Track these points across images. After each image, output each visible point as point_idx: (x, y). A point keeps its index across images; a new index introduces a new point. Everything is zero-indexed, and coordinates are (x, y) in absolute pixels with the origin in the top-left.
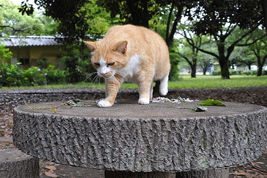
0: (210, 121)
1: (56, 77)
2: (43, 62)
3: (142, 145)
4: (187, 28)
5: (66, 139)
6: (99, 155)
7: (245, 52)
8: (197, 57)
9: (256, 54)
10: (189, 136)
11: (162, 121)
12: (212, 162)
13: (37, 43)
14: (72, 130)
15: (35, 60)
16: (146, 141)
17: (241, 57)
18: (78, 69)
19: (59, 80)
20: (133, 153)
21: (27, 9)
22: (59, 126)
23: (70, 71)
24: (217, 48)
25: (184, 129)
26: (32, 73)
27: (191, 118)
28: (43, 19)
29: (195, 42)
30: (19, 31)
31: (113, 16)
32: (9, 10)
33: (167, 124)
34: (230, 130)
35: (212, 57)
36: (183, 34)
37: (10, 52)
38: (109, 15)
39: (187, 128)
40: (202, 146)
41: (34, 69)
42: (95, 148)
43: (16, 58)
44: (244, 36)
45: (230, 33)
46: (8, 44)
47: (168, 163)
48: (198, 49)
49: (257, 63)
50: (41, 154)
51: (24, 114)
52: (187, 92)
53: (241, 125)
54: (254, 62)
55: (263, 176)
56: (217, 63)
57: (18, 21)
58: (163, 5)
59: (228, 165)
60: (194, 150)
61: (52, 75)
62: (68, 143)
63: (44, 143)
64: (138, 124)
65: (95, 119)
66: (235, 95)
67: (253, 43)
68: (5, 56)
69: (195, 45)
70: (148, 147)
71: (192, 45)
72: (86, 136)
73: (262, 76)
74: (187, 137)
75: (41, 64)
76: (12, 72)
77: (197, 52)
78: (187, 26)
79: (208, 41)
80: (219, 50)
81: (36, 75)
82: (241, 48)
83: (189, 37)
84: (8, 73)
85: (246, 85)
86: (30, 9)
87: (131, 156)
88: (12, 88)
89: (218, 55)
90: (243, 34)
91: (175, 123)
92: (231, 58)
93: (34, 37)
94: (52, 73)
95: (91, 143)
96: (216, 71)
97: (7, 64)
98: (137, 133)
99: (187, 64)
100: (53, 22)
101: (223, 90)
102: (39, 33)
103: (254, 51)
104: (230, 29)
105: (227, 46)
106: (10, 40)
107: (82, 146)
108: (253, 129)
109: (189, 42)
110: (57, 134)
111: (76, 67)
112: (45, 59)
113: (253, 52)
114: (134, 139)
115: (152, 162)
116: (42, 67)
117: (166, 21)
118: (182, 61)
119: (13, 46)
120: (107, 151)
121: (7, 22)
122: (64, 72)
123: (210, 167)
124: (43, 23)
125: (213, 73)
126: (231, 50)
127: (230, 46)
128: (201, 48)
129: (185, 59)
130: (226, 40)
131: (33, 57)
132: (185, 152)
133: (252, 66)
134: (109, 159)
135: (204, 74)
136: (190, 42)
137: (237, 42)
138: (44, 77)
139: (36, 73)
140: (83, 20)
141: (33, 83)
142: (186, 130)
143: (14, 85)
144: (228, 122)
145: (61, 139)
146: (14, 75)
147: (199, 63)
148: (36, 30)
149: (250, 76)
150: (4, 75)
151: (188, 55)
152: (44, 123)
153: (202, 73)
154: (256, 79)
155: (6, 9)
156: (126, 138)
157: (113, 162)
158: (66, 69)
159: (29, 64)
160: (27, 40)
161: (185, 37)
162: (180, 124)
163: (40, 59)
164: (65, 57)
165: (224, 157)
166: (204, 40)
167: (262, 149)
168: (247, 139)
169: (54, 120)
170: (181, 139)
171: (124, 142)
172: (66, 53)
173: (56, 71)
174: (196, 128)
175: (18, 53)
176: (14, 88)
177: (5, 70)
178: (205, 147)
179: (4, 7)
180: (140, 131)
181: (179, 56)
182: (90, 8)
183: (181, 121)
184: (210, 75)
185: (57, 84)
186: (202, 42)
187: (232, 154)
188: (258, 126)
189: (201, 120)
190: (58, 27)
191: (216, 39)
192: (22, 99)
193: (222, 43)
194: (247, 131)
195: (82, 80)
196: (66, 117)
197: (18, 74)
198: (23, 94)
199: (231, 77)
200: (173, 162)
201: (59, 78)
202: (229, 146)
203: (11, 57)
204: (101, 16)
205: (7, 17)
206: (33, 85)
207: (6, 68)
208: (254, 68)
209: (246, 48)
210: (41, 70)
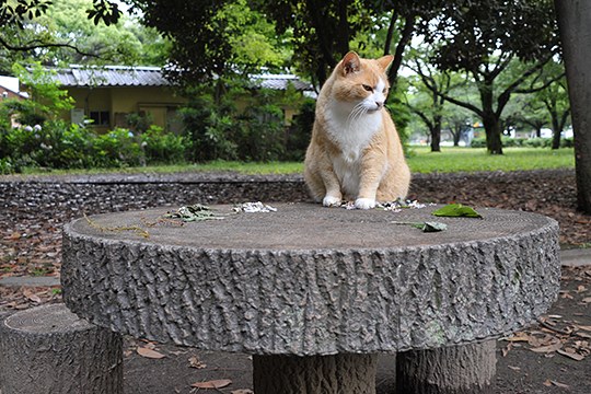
0: (449, 252)
1: (165, 149)
2: (139, 118)
3: (318, 302)
4: (423, 56)
5: (167, 293)
6: (232, 324)
7: (529, 104)
8: (442, 112)
9: (549, 108)
10: (409, 282)
11: (356, 254)
12: (452, 332)
13: (126, 79)
14: (179, 274)
15: (123, 114)
16: (326, 295)
17: (523, 113)
18: (211, 133)
19: (172, 156)
20: (300, 318)
21: (105, 13)
22: (153, 267)
23: (193, 139)
24: (479, 96)
25: (398, 270)
26: (115, 140)
27: (412, 248)
28: (139, 33)
29: (438, 84)
30: (90, 55)
31: (280, 31)
32: (68, 12)
33: (366, 261)
34: (486, 268)
35: (470, 113)
36: (416, 68)
37: (71, 98)
38: (272, 28)
39: (405, 267)
40: (434, 301)
41: (119, 134)
42: (225, 309)
43: (83, 111)
44: (527, 75)
45: (502, 68)
46: (66, 80)
47: (369, 337)
48: (444, 98)
49: (551, 125)
50: (118, 322)
51: (83, 240)
53: (506, 258)
54: (546, 123)
55: (559, 341)
56: (479, 124)
57: (89, 35)
58: (378, 12)
59: (482, 336)
60: (418, 310)
61: (158, 147)
62: (170, 300)
63: (123, 301)
64: (310, 261)
65: (225, 251)
67: (544, 87)
68: (60, 105)
69: (438, 90)
70: (329, 305)
71: (433, 89)
72: (207, 285)
73: (560, 149)
74: (404, 285)
75: (136, 122)
76: (75, 139)
77: (442, 103)
78: (423, 53)
79: (462, 81)
80: (482, 99)
81: (125, 146)
82: (523, 96)
84: (65, 142)
85: (531, 167)
86: (111, 12)
87: (297, 325)
88: (72, 172)
89: (482, 109)
90: (527, 71)
91: (380, 259)
92: (504, 114)
93: (121, 67)
94: (158, 141)
95: (217, 299)
96: (477, 140)
97: (62, 123)
98: (307, 279)
99: (423, 125)
100: (159, 39)
101: (490, 177)
102: (131, 61)
103: (546, 101)
104: (502, 60)
105: (497, 92)
106: (71, 73)
107: (199, 306)
108: (530, 265)
109: (426, 84)
110: (148, 283)
111: (205, 131)
112: (143, 112)
113: (544, 104)
114: (302, 290)
115: (337, 335)
116: (137, 130)
117: (382, 42)
118: (414, 119)
119: (77, 86)
120: (249, 315)
121: (64, 35)
122: (181, 139)
123: (449, 340)
124: (140, 39)
125: (472, 142)
126: (504, 99)
127: (503, 91)
128: (449, 96)
129: (419, 117)
130: (496, 80)
131: (117, 108)
132: (400, 314)
133: (542, 131)
134: (252, 330)
135: (456, 144)
136: (430, 83)
137: (516, 84)
138: (140, 150)
139: (123, 141)
140: (220, 36)
141: (117, 161)
142: (402, 272)
143: (74, 167)
144: (481, 253)
145: (156, 292)
146: (78, 145)
147: (447, 123)
148: (125, 55)
149: (539, 149)
150: (56, 145)
151: (425, 108)
152: (122, 259)
153: (452, 144)
154: (550, 154)
155: (62, 9)
156: (286, 289)
157: (260, 337)
158: (185, 134)
159: (109, 122)
160: (105, 73)
161: (420, 72)
162: (391, 260)
163: (133, 113)
164: (184, 110)
165: (474, 321)
166: (455, 81)
167: (547, 300)
168: (518, 284)
169: (142, 254)
170: (392, 289)
171: (282, 297)
172: (187, 102)
173: (166, 137)
174: (422, 267)
175: (87, 100)
176: (77, 171)
177: (59, 135)
178: (439, 303)
180: (313, 276)
181: (408, 110)
182: (234, 14)
183: (392, 254)
184: (466, 147)
185: (168, 164)
186: (452, 83)
187: (491, 315)
188: (539, 258)
189: (431, 252)
190: (170, 50)
191: (477, 79)
192: (92, 195)
193: (488, 87)
194: (519, 268)
195: (218, 156)
196: (166, 248)
197: (86, 142)
198: (96, 184)
199: (504, 150)
200: (377, 333)
201: (171, 153)
202: (485, 300)
203: (73, 107)
204: (256, 30)
205: (64, 26)
206: (118, 167)
207: (60, 130)
208: (547, 133)
209: (531, 96)
210: (135, 135)
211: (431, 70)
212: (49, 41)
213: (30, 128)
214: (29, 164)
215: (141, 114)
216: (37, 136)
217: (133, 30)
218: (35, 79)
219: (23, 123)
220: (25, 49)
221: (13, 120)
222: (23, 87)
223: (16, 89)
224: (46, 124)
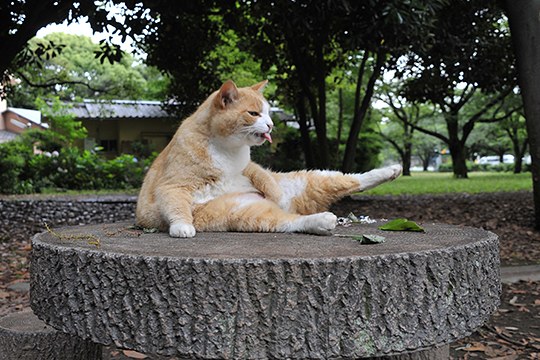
0: (379, 263)
2: (142, 146)
3: (249, 310)
4: (395, 90)
5: (109, 298)
6: (168, 329)
7: (493, 133)
8: (412, 141)
9: (511, 136)
10: (337, 292)
11: (286, 265)
12: (382, 342)
13: (131, 112)
14: (120, 280)
15: (128, 143)
16: (257, 303)
17: (487, 140)
20: (231, 325)
21: (110, 53)
22: (98, 273)
24: (446, 125)
25: (328, 279)
26: (121, 165)
27: (342, 259)
28: (145, 72)
29: (408, 115)
30: (101, 91)
31: (265, 68)
32: (84, 54)
33: (296, 270)
34: (417, 280)
35: (437, 141)
36: (388, 101)
37: (84, 128)
38: (258, 66)
39: (334, 277)
41: (125, 160)
42: (162, 315)
43: (94, 140)
44: (490, 106)
45: (466, 100)
46: (80, 113)
48: (414, 127)
49: (513, 152)
51: (43, 248)
52: (392, 201)
53: (438, 270)
54: (509, 149)
55: (514, 352)
56: (446, 151)
57: (101, 74)
58: (355, 50)
62: (112, 304)
63: (73, 304)
64: (241, 270)
66: (473, 207)
67: (506, 117)
68: (75, 134)
69: (408, 120)
70: (260, 313)
71: (404, 119)
72: (145, 291)
73: (522, 174)
74: (333, 294)
75: (139, 149)
76: (86, 164)
77: (412, 131)
78: (394, 87)
79: (430, 113)
80: (449, 128)
81: (130, 170)
82: (486, 125)
83: (397, 106)
84: (78, 166)
85: (494, 190)
86: (115, 52)
87: (228, 331)
88: (84, 192)
89: (447, 136)
90: (489, 102)
91: (309, 268)
92: (470, 142)
93: (127, 102)
96: (444, 165)
97: (77, 150)
98: (237, 287)
99: (394, 152)
100: (161, 79)
101: (455, 198)
102: (135, 96)
103: (508, 130)
104: (466, 92)
105: (462, 122)
106: (85, 107)
107: (138, 311)
109: (398, 115)
110: (94, 288)
112: (147, 141)
113: (506, 132)
114: (233, 298)
116: (141, 156)
117: (356, 78)
118: (387, 146)
119: (89, 118)
120: (183, 321)
121: (80, 75)
124: (146, 77)
125: (440, 167)
126: (468, 128)
127: (467, 121)
128: (419, 125)
129: (391, 145)
130: (461, 111)
131: (123, 137)
133: (505, 157)
134: (186, 336)
135: (425, 169)
136: (400, 114)
137: (479, 114)
139: (127, 164)
140: (212, 73)
141: (123, 183)
142: (332, 281)
143: (89, 188)
144: (413, 265)
145: (101, 297)
146: (89, 169)
147: (416, 150)
148: (130, 91)
149: (502, 173)
150: (71, 169)
151: (397, 136)
152: (73, 264)
153: (422, 169)
154: (512, 178)
155: (79, 52)
156: (218, 296)
157: (193, 342)
159: (116, 149)
160: (113, 106)
161: (391, 104)
162: (320, 270)
163: (137, 141)
166: (423, 112)
169: (89, 261)
171: (214, 305)
174: (351, 277)
175: (98, 130)
176: (88, 192)
177: (74, 161)
179: (77, 48)
180: (244, 284)
181: (380, 138)
182: (225, 54)
183: (321, 264)
184: (434, 171)
186: (421, 114)
189: (361, 263)
190: (169, 86)
191: (444, 110)
192: (99, 213)
193: (454, 117)
196: (110, 255)
197: (96, 167)
198: (103, 203)
199: (469, 174)
203: (86, 136)
204: (245, 69)
205: (80, 66)
206: (123, 188)
207: (74, 156)
208: (510, 159)
209: (493, 125)
210: (139, 160)
211: (401, 102)
212: (66, 79)
213: (49, 154)
214: (47, 186)
215: (145, 142)
216: (55, 161)
217: (139, 70)
218: (54, 112)
219: (43, 150)
220: (45, 86)
221: (35, 147)
222: (44, 119)
223: (38, 120)
224: (63, 150)
